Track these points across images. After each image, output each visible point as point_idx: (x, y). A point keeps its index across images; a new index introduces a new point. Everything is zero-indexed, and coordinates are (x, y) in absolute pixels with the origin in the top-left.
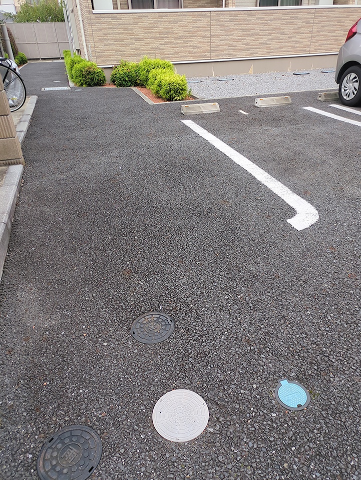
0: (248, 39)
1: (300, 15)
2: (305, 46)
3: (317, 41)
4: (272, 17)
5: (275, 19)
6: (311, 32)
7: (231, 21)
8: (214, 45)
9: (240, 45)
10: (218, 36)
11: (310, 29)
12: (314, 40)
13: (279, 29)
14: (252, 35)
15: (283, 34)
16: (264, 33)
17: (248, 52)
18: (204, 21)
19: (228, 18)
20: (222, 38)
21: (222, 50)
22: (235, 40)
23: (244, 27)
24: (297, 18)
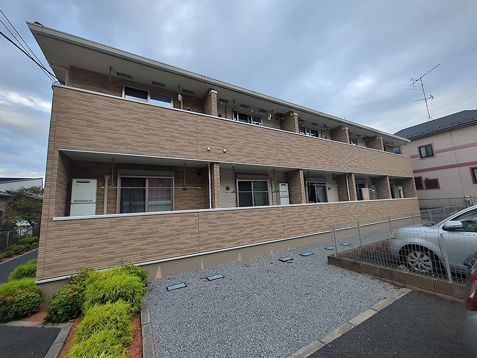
0: (234, 232)
1: (272, 212)
2: (280, 233)
3: (288, 229)
4: (252, 214)
5: (254, 215)
6: (282, 223)
7: (217, 218)
8: (202, 239)
9: (227, 237)
10: (206, 232)
11: (281, 221)
12: (285, 228)
13: (259, 222)
14: (238, 228)
15: (262, 225)
16: (246, 226)
17: (235, 243)
18: (192, 220)
19: (215, 216)
20: (209, 233)
21: (210, 244)
22: (222, 234)
23: (229, 222)
24: (271, 214)
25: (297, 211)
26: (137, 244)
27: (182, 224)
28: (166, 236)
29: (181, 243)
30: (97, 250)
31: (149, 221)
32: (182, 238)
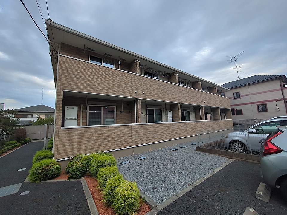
0: (148, 136)
1: (166, 125)
2: (170, 137)
4: (156, 126)
5: (157, 127)
6: (171, 131)
7: (140, 128)
8: (133, 139)
9: (145, 138)
10: (135, 135)
11: (170, 130)
12: (172, 134)
13: (160, 131)
14: (150, 134)
15: (161, 132)
16: (154, 132)
17: (148, 141)
18: (128, 129)
19: (139, 127)
20: (136, 136)
21: (137, 142)
22: (142, 137)
23: (146, 131)
24: (165, 126)
25: (177, 125)
26: (102, 142)
27: (124, 131)
28: (116, 137)
29: (123, 141)
30: (83, 144)
31: (108, 129)
32: (124, 139)
